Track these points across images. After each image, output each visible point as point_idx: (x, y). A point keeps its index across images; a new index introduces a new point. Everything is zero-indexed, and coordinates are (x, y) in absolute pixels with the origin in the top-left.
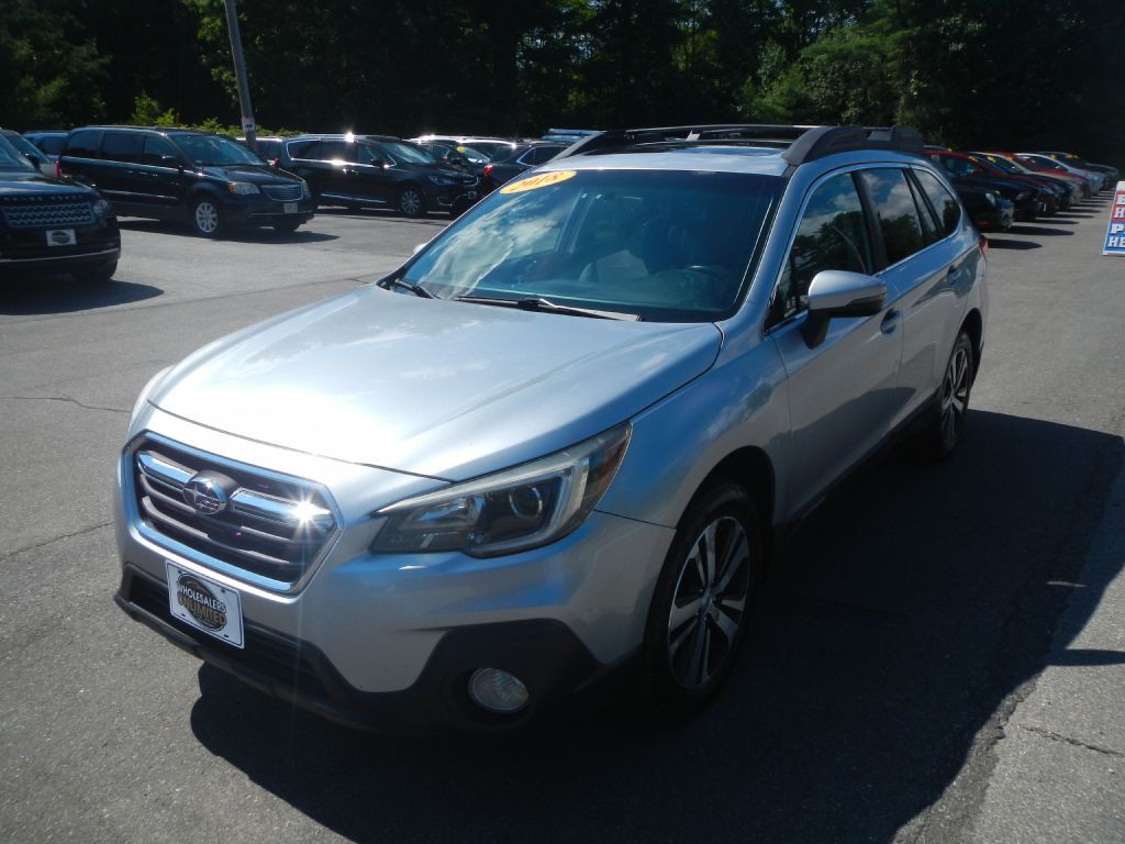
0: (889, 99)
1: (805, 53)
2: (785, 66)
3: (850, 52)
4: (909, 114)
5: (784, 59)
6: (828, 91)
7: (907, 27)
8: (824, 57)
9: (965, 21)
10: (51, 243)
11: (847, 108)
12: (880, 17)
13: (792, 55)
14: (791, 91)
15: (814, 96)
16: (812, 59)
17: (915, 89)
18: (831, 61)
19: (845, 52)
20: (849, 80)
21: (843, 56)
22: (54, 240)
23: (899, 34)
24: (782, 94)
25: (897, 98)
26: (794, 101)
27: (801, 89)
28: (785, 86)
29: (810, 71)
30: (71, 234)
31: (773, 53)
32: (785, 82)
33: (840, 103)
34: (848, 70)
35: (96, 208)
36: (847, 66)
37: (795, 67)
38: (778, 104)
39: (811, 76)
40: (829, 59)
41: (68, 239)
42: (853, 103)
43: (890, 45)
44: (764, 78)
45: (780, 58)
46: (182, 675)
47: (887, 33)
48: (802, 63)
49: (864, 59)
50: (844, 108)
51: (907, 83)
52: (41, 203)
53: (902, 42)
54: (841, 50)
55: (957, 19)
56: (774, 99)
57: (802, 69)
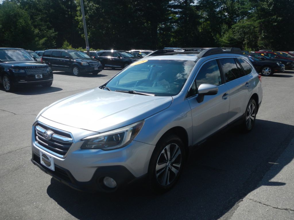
0: (256, 38)
1: (233, 26)
2: (227, 30)
3: (245, 26)
4: (262, 42)
5: (227, 28)
6: (239, 36)
7: (260, 19)
8: (238, 27)
9: (277, 18)
10: (36, 78)
11: (245, 41)
12: (253, 17)
13: (230, 27)
14: (229, 36)
15: (235, 38)
16: (235, 28)
17: (263, 35)
18: (240, 29)
19: (244, 26)
20: (245, 33)
21: (243, 27)
22: (37, 77)
23: (258, 21)
24: (227, 37)
25: (258, 37)
26: (230, 39)
27: (232, 36)
28: (228, 35)
29: (235, 31)
30: (41, 76)
31: (225, 26)
32: (227, 34)
33: (243, 39)
34: (245, 31)
35: (47, 69)
36: (244, 30)
37: (230, 31)
38: (226, 40)
39: (235, 33)
40: (239, 28)
41: (41, 77)
42: (246, 39)
43: (256, 24)
44: (222, 33)
45: (226, 28)
46: (47, 179)
47: (255, 21)
48: (232, 29)
49: (249, 28)
50: (244, 41)
51: (261, 34)
52: (34, 68)
53: (259, 23)
54: (243, 26)
55: (275, 17)
56: (225, 39)
57: (232, 31)
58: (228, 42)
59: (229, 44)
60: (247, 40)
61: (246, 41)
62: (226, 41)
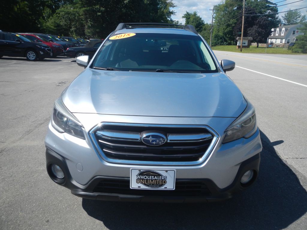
0: (83, 26)
1: (57, 11)
2: (52, 15)
3: (70, 12)
4: (89, 31)
5: (51, 13)
6: (65, 23)
7: (85, 7)
8: (63, 13)
9: (100, 7)
11: (72, 28)
12: (77, 4)
13: (54, 11)
14: (55, 22)
15: (62, 24)
16: (60, 13)
17: (90, 24)
18: (65, 14)
20: (71, 20)
21: (68, 13)
23: (84, 9)
24: (52, 22)
25: (85, 26)
26: (56, 25)
27: (58, 22)
28: (53, 20)
29: (59, 16)
31: (47, 11)
32: (52, 19)
33: (69, 26)
36: (69, 16)
37: (55, 15)
38: (51, 25)
39: (59, 18)
42: (73, 27)
43: (81, 11)
44: (46, 17)
45: (50, 12)
47: (80, 8)
48: (56, 14)
49: (74, 14)
51: (87, 22)
53: (84, 11)
54: (68, 12)
55: (98, 7)
56: (50, 23)
57: (57, 16)
58: (56, 28)
59: (55, 30)
60: (74, 27)
61: (73, 29)
62: (52, 27)
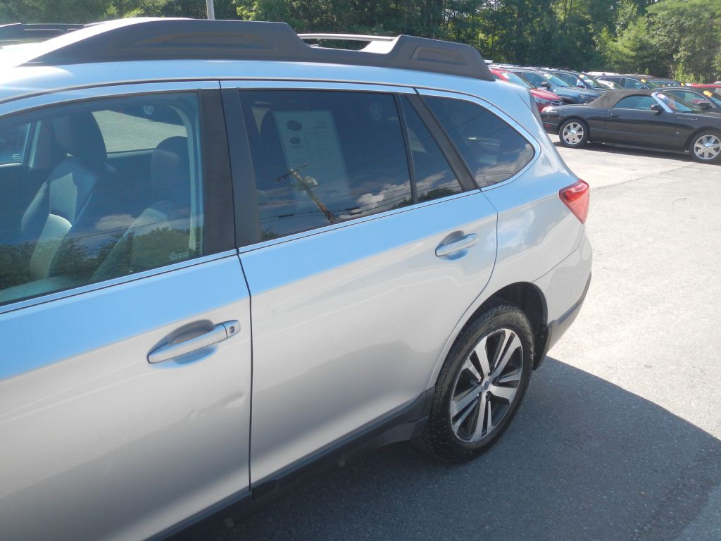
0: (713, 45)
1: (650, 9)
2: (633, 19)
3: (685, 10)
5: (634, 13)
6: (666, 38)
8: (666, 12)
11: (679, 52)
13: (642, 11)
14: (636, 37)
15: (654, 42)
16: (656, 14)
18: (669, 16)
19: (681, 9)
20: (683, 30)
21: (680, 13)
24: (629, 39)
26: (638, 45)
27: (645, 37)
28: (633, 33)
29: (653, 23)
31: (627, 9)
33: (674, 47)
34: (683, 23)
36: (683, 20)
37: (642, 21)
38: (626, 47)
39: (654, 27)
40: (668, 14)
42: (683, 48)
44: (618, 27)
45: (631, 14)
48: (648, 17)
49: (697, 16)
50: (677, 51)
54: (678, 8)
56: (623, 44)
57: (647, 22)
58: (632, 54)
59: (632, 57)
60: (684, 50)
61: (682, 54)
62: (627, 51)
